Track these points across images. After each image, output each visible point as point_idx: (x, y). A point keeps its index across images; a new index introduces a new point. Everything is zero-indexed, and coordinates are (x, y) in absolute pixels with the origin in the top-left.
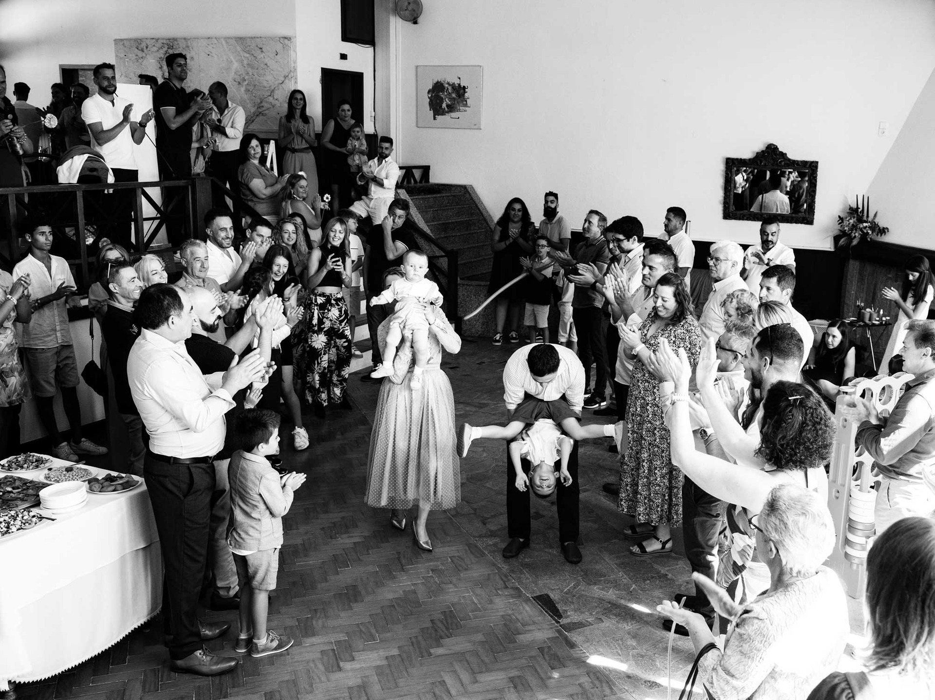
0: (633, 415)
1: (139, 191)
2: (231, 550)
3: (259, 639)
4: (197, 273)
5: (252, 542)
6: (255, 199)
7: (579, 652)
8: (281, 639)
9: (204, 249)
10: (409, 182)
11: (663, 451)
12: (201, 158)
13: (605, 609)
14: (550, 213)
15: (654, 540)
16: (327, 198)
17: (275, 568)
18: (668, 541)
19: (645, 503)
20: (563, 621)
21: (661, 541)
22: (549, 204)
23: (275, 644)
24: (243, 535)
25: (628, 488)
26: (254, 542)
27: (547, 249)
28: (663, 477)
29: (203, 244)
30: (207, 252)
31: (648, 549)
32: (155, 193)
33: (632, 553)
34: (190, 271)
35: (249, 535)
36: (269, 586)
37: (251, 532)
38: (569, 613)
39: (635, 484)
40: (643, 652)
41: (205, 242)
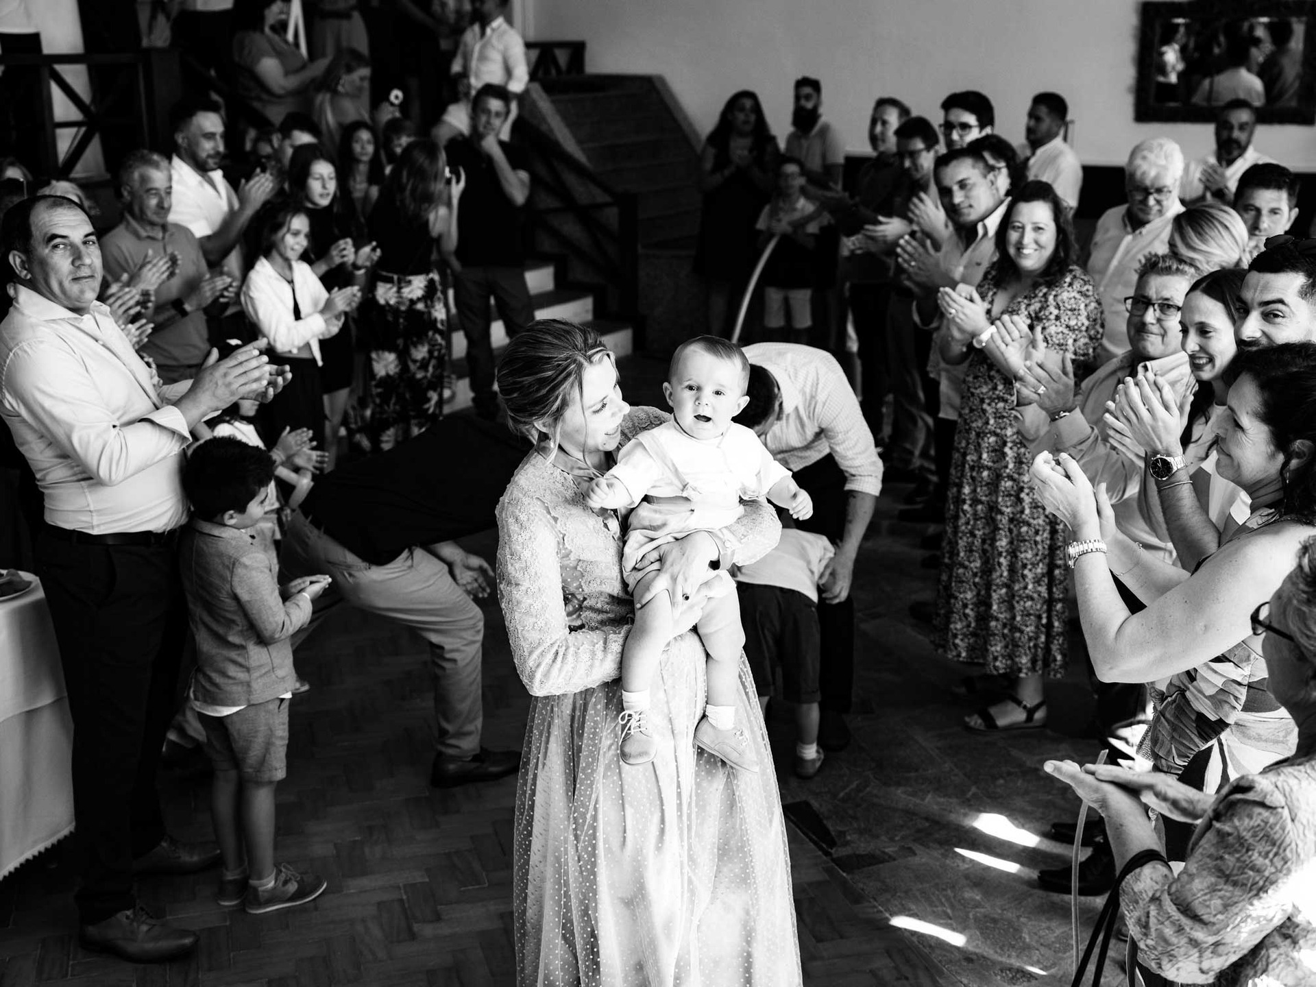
0: (972, 468)
1: (46, 73)
2: (198, 706)
3: (260, 878)
4: (150, 215)
5: (234, 688)
6: (265, 96)
7: (870, 910)
8: (302, 878)
9: (165, 173)
10: (547, 72)
11: (1037, 533)
12: (161, 20)
13: (919, 831)
14: (805, 118)
15: (1011, 706)
16: (397, 97)
17: (282, 738)
18: (1037, 707)
19: (1004, 636)
20: (838, 852)
21: (1025, 707)
22: (803, 102)
23: (292, 887)
24: (218, 679)
25: (968, 611)
26: (239, 688)
27: (801, 181)
28: (1037, 581)
29: (164, 163)
30: (170, 179)
31: (1002, 722)
32: (76, 76)
33: (968, 728)
34: (136, 209)
35: (229, 677)
36: (274, 772)
37: (232, 670)
38: (849, 838)
39: (983, 602)
40: (997, 912)
41: (170, 159)
